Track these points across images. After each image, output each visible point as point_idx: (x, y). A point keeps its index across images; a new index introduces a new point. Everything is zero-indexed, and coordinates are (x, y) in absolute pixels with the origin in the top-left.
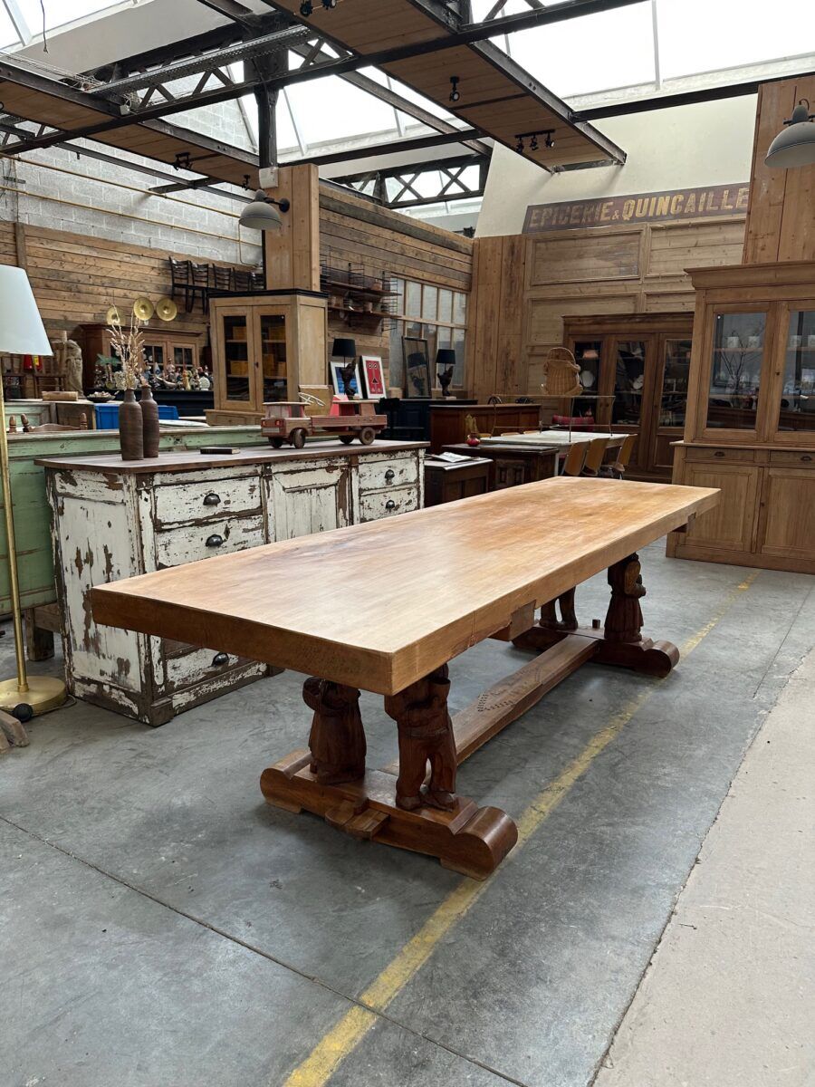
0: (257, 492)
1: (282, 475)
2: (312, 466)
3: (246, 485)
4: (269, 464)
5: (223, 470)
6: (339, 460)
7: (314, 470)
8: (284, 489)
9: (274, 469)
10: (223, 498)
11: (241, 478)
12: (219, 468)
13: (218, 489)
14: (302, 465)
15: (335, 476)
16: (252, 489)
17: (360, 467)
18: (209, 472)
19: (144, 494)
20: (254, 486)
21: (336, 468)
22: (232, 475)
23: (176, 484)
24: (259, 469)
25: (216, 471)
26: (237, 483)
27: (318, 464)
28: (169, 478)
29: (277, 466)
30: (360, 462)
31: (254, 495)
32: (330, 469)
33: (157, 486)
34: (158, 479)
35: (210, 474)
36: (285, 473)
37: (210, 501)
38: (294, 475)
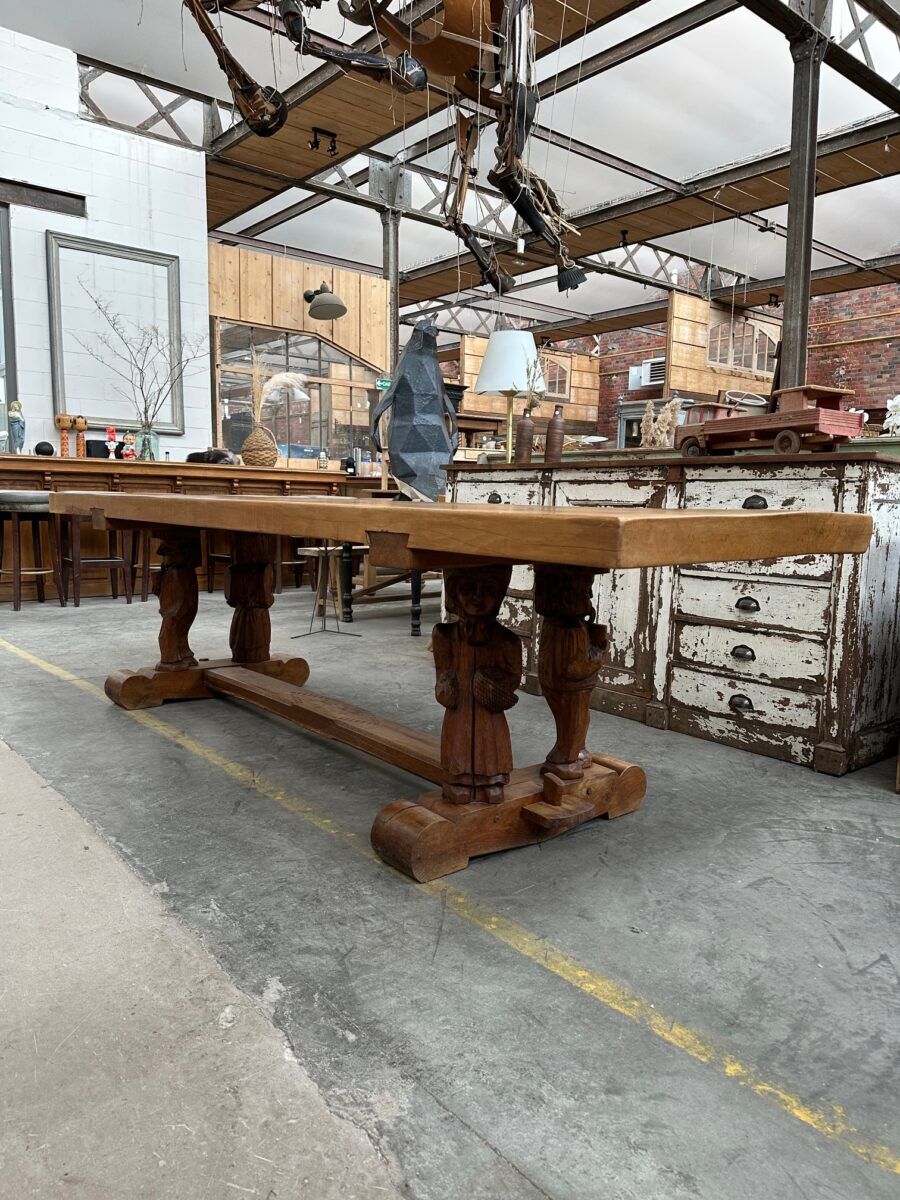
0: (535, 499)
1: (567, 484)
2: (605, 477)
3: (525, 489)
4: (551, 470)
5: (506, 473)
6: (649, 473)
7: (610, 482)
8: (568, 500)
9: (556, 477)
10: (504, 499)
11: (522, 482)
12: (503, 470)
13: (501, 490)
14: (591, 476)
15: (644, 494)
16: (531, 495)
17: (688, 485)
18: (495, 474)
19: (450, 487)
20: (533, 492)
21: (646, 483)
22: (512, 479)
23: (471, 481)
24: (540, 475)
25: (500, 473)
26: (518, 487)
27: (614, 477)
28: (467, 476)
29: (559, 473)
30: (688, 477)
31: (532, 501)
32: (634, 484)
33: (459, 481)
34: (460, 476)
35: (496, 476)
36: (571, 482)
37: (494, 499)
38: (582, 486)
